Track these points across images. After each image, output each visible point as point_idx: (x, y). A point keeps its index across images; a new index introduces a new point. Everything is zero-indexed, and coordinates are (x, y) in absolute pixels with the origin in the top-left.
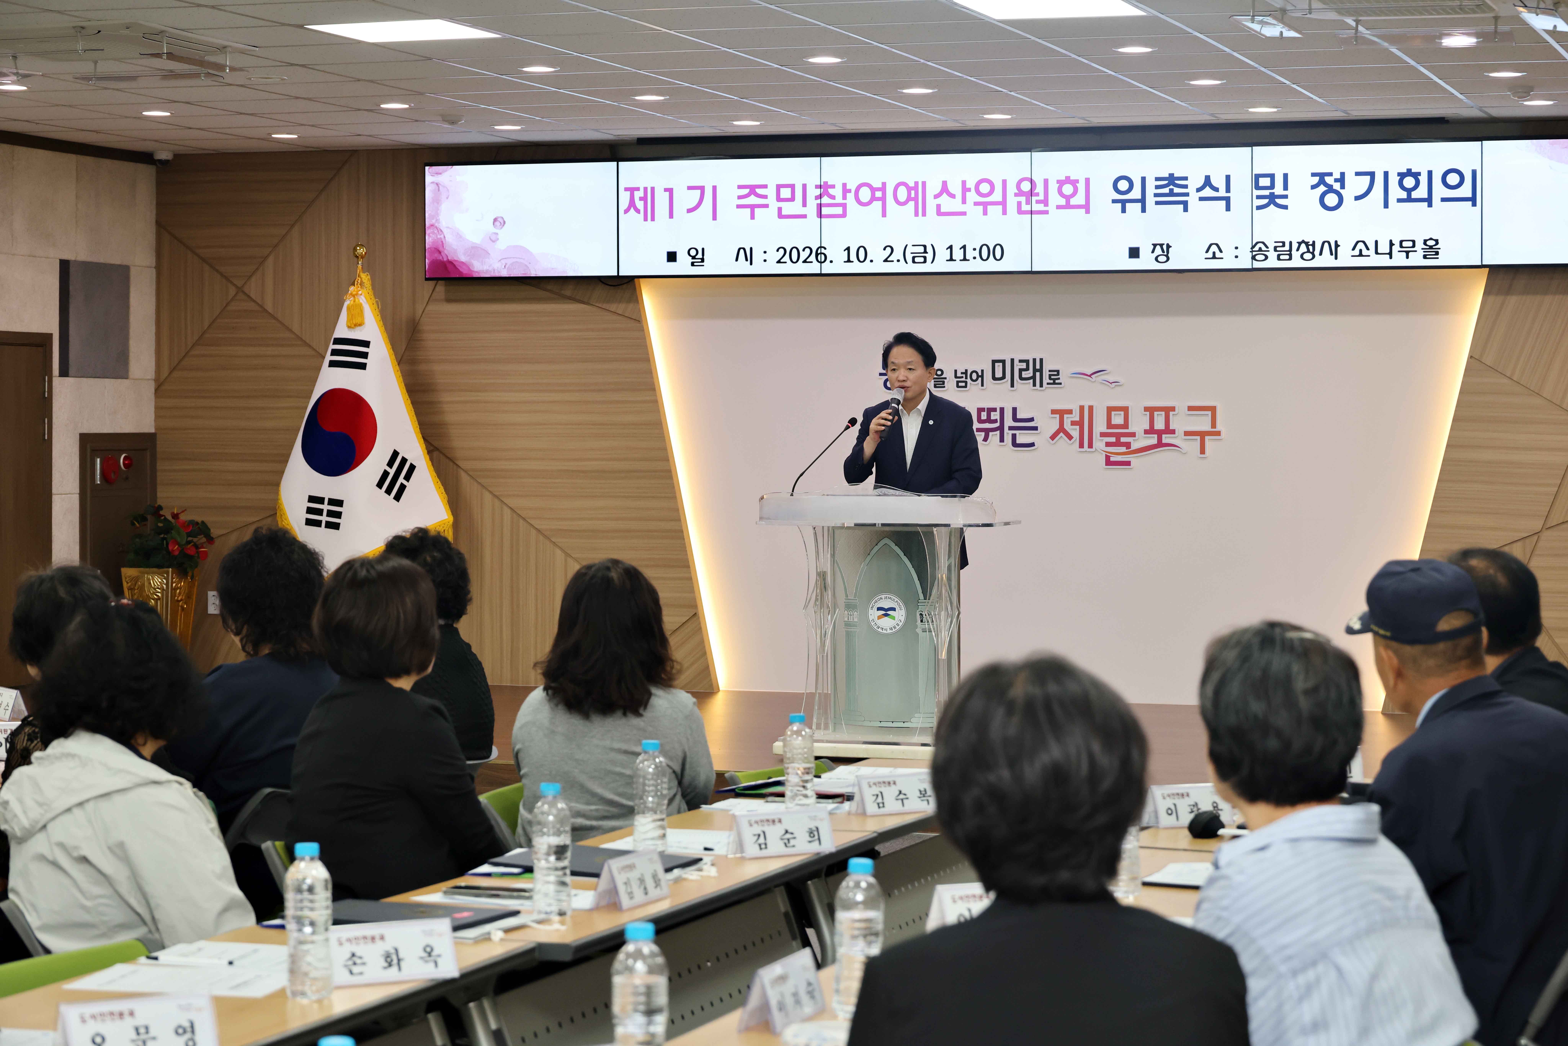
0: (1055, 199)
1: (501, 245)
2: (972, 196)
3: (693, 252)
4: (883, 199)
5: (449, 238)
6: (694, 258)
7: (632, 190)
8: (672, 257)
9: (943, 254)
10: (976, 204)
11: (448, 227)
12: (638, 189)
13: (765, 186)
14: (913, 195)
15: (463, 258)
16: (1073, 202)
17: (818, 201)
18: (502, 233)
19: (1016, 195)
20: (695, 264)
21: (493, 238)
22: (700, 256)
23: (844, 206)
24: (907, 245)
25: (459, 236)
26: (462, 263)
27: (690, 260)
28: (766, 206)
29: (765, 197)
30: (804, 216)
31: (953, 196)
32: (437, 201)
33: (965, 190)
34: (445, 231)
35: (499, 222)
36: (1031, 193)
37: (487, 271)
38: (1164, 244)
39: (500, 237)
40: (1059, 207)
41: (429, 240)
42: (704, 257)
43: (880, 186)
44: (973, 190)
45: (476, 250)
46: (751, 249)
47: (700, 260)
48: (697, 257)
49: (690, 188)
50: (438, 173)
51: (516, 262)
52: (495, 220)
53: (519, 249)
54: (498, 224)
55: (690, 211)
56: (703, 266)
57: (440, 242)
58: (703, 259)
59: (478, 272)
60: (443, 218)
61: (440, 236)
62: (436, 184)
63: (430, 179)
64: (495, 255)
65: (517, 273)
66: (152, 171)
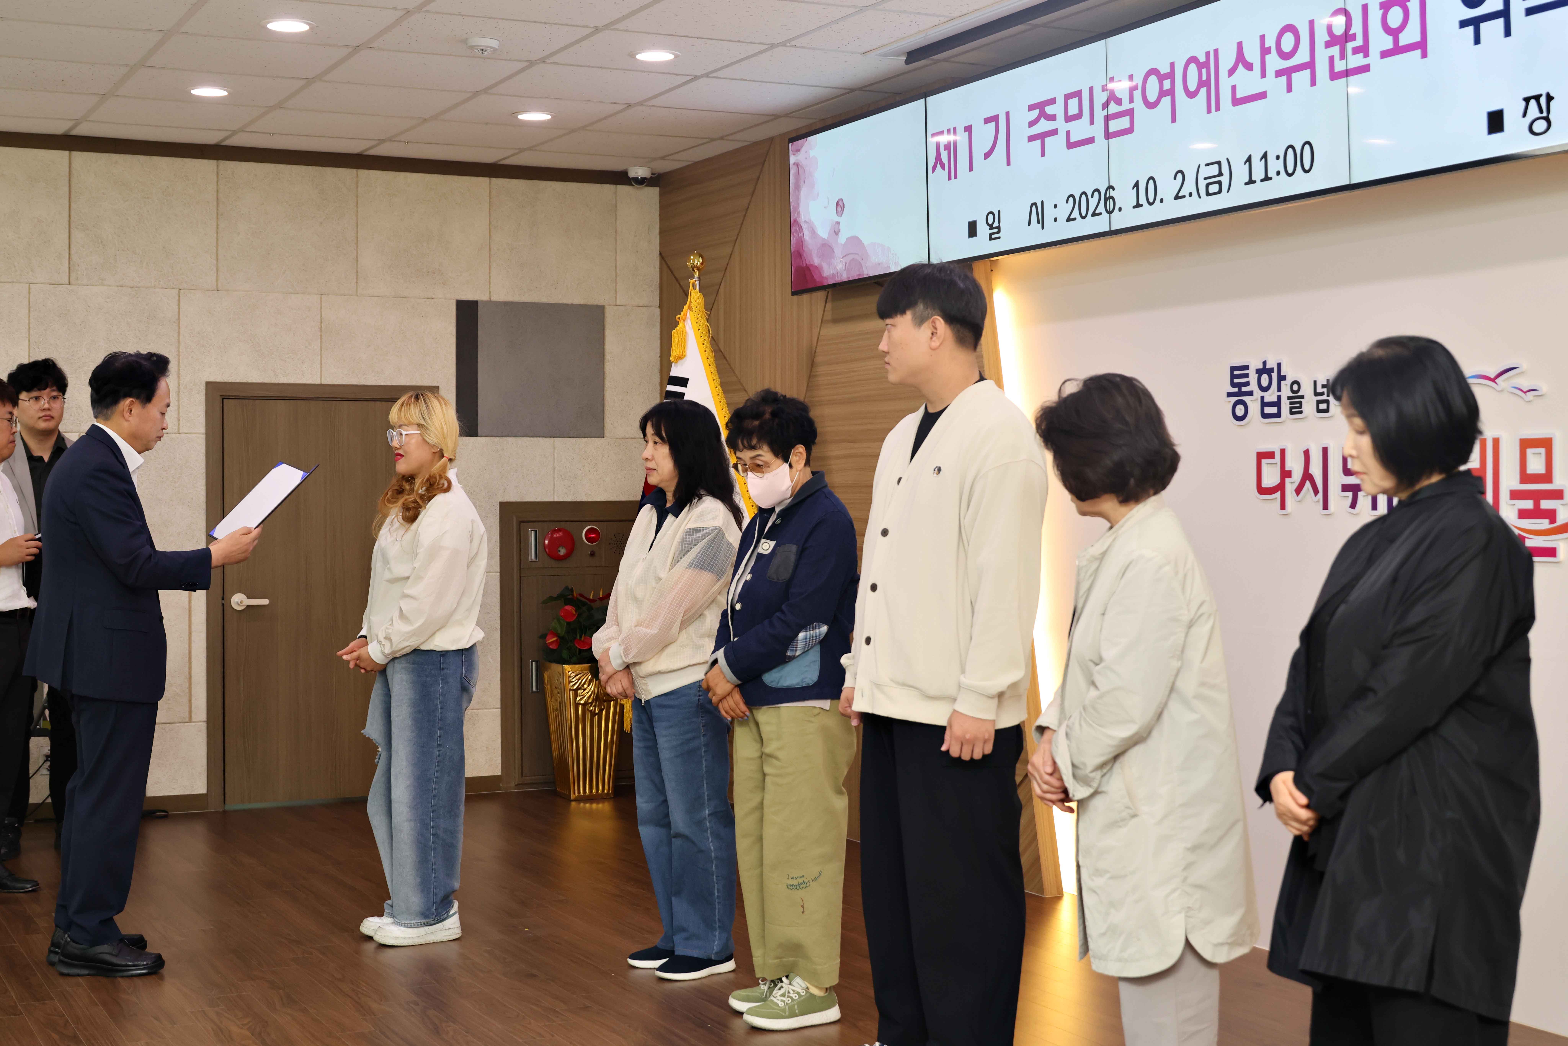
0: (1380, 41)
1: (842, 239)
2: (1274, 62)
3: (990, 219)
4: (1171, 92)
5: (807, 235)
6: (991, 227)
7: (936, 137)
8: (973, 229)
9: (1241, 173)
10: (1279, 73)
11: (805, 221)
13: (1052, 101)
14: (1204, 78)
15: (816, 261)
16: (1405, 39)
17: (1105, 113)
18: (843, 220)
19: (1328, 45)
20: (993, 236)
21: (837, 230)
22: (996, 224)
23: (1130, 113)
24: (1199, 165)
25: (813, 232)
26: (816, 267)
27: (988, 231)
28: (1054, 132)
29: (1053, 118)
30: (1091, 140)
31: (1249, 67)
32: (798, 188)
33: (1265, 51)
34: (804, 226)
35: (840, 206)
36: (1348, 37)
37: (833, 276)
38: (1541, 95)
39: (841, 227)
40: (1385, 54)
41: (793, 241)
42: (1001, 224)
43: (1168, 70)
44: (1274, 50)
45: (826, 249)
46: (1042, 202)
47: (996, 230)
48: (994, 226)
49: (987, 121)
50: (798, 150)
51: (853, 260)
52: (837, 204)
53: (855, 241)
54: (839, 209)
55: (987, 155)
56: (999, 238)
57: (801, 242)
58: (999, 228)
59: (826, 278)
60: (802, 209)
61: (800, 235)
62: (797, 165)
63: (792, 159)
64: (838, 252)
65: (854, 275)
66: (653, 193)
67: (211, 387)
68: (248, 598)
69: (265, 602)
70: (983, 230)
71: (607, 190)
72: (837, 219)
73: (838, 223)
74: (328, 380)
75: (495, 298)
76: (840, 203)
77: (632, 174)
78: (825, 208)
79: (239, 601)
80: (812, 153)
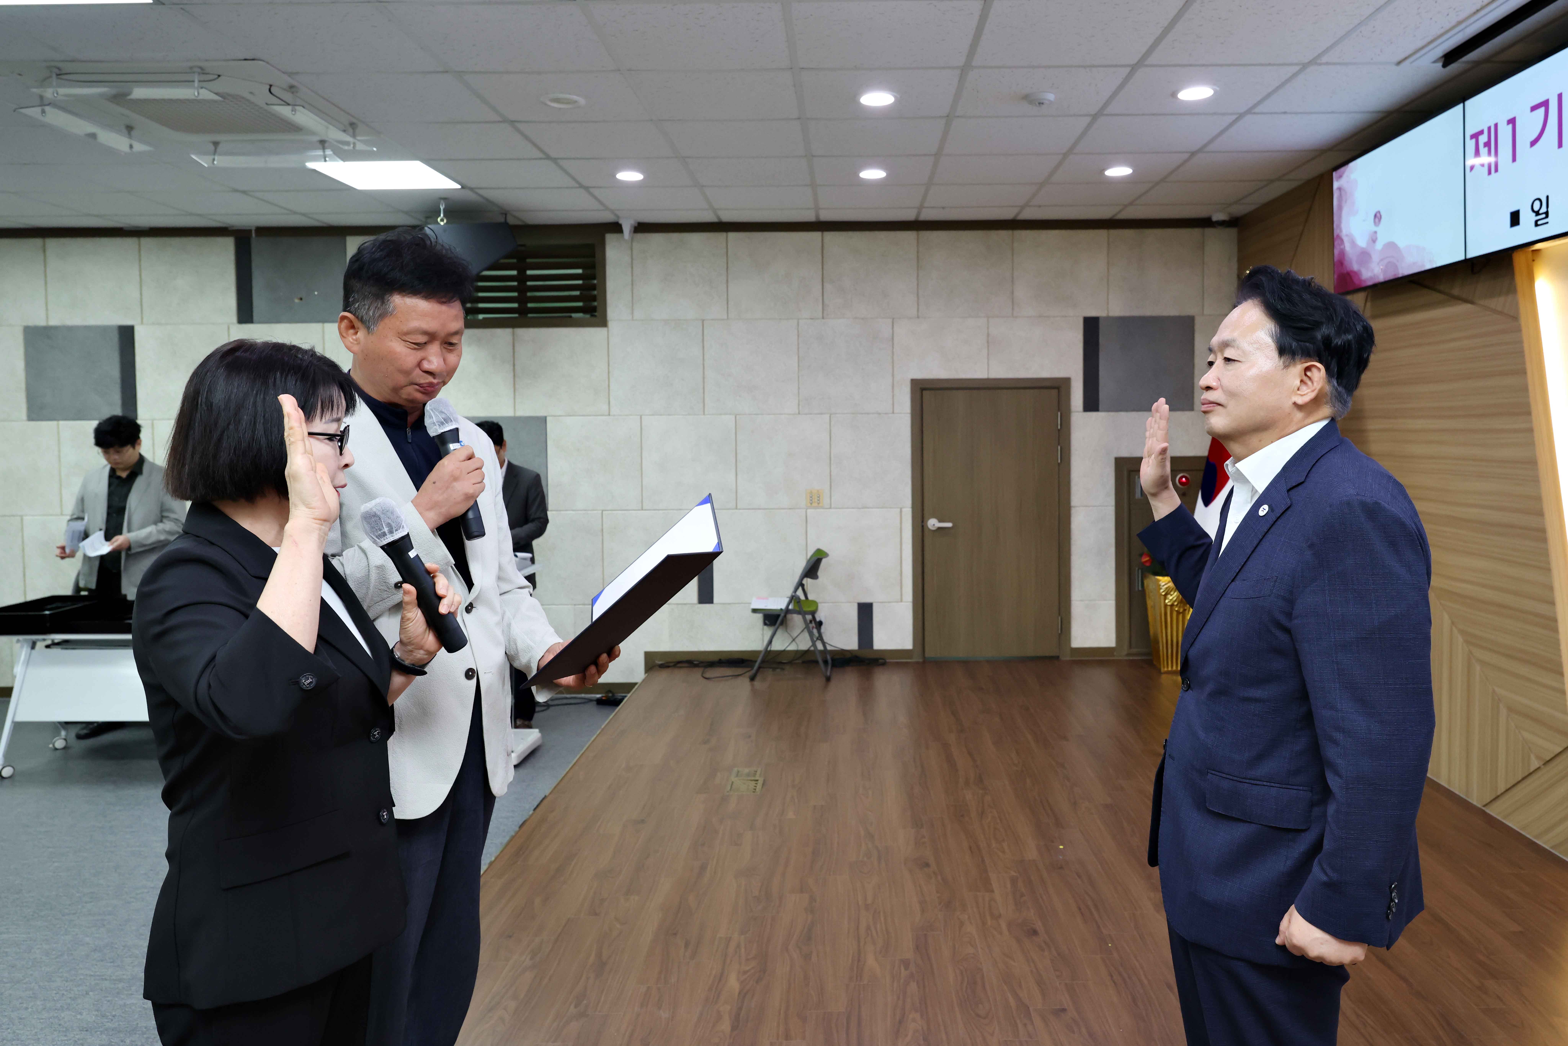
1: (1379, 246)
3: (1537, 206)
5: (1348, 247)
6: (1537, 213)
7: (1476, 136)
8: (1515, 219)
11: (1346, 235)
12: (1481, 132)
15: (1355, 267)
18: (1380, 229)
20: (1539, 223)
21: (1374, 239)
22: (1544, 210)
25: (1353, 243)
26: (1356, 273)
27: (1534, 218)
32: (1340, 208)
34: (1346, 240)
35: (1378, 217)
37: (1371, 278)
39: (1379, 235)
41: (1336, 252)
42: (1549, 209)
45: (1365, 255)
47: (1544, 216)
48: (1541, 212)
49: (1534, 108)
50: (1340, 177)
51: (1389, 262)
52: (1375, 216)
53: (1391, 246)
54: (1377, 220)
55: (1533, 143)
56: (1547, 223)
57: (1343, 253)
58: (1547, 213)
59: (1365, 281)
60: (1344, 226)
61: (1342, 247)
62: (1340, 189)
63: (1336, 185)
64: (1375, 258)
65: (1390, 276)
66: (1233, 232)
67: (914, 382)
68: (940, 521)
69: (949, 525)
70: (1527, 218)
71: (1196, 232)
72: (1375, 229)
73: (1376, 232)
74: (993, 375)
75: (1112, 314)
76: (1378, 215)
77: (1214, 219)
78: (1364, 221)
79: (933, 523)
80: (1353, 176)
